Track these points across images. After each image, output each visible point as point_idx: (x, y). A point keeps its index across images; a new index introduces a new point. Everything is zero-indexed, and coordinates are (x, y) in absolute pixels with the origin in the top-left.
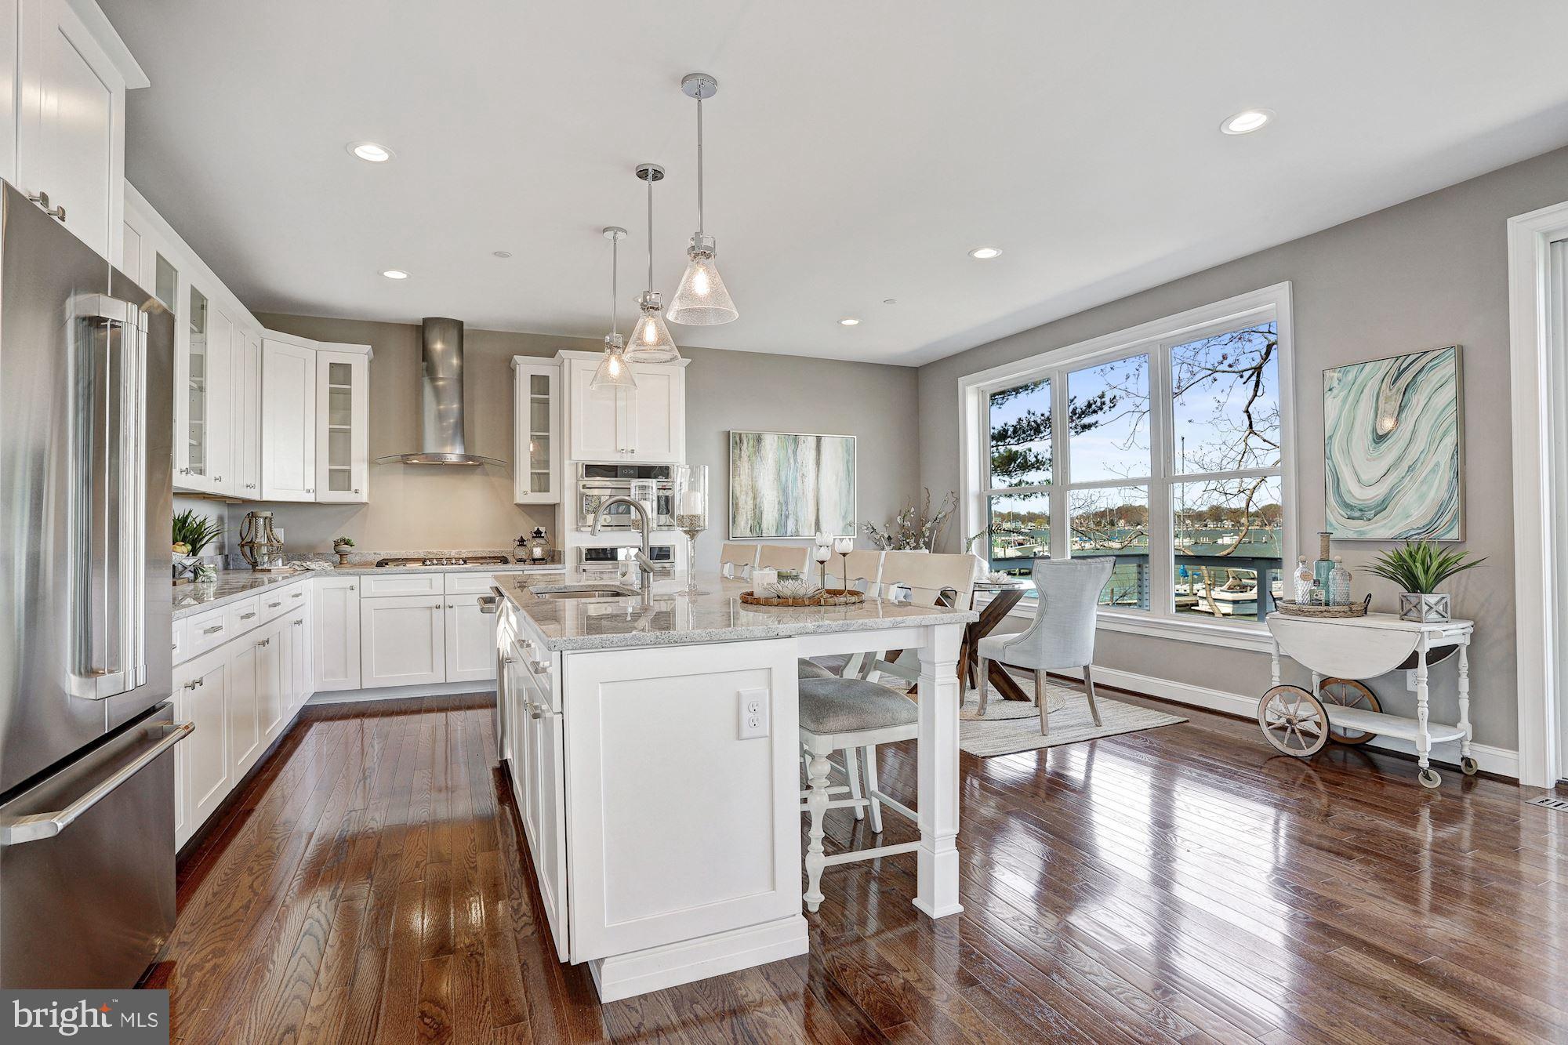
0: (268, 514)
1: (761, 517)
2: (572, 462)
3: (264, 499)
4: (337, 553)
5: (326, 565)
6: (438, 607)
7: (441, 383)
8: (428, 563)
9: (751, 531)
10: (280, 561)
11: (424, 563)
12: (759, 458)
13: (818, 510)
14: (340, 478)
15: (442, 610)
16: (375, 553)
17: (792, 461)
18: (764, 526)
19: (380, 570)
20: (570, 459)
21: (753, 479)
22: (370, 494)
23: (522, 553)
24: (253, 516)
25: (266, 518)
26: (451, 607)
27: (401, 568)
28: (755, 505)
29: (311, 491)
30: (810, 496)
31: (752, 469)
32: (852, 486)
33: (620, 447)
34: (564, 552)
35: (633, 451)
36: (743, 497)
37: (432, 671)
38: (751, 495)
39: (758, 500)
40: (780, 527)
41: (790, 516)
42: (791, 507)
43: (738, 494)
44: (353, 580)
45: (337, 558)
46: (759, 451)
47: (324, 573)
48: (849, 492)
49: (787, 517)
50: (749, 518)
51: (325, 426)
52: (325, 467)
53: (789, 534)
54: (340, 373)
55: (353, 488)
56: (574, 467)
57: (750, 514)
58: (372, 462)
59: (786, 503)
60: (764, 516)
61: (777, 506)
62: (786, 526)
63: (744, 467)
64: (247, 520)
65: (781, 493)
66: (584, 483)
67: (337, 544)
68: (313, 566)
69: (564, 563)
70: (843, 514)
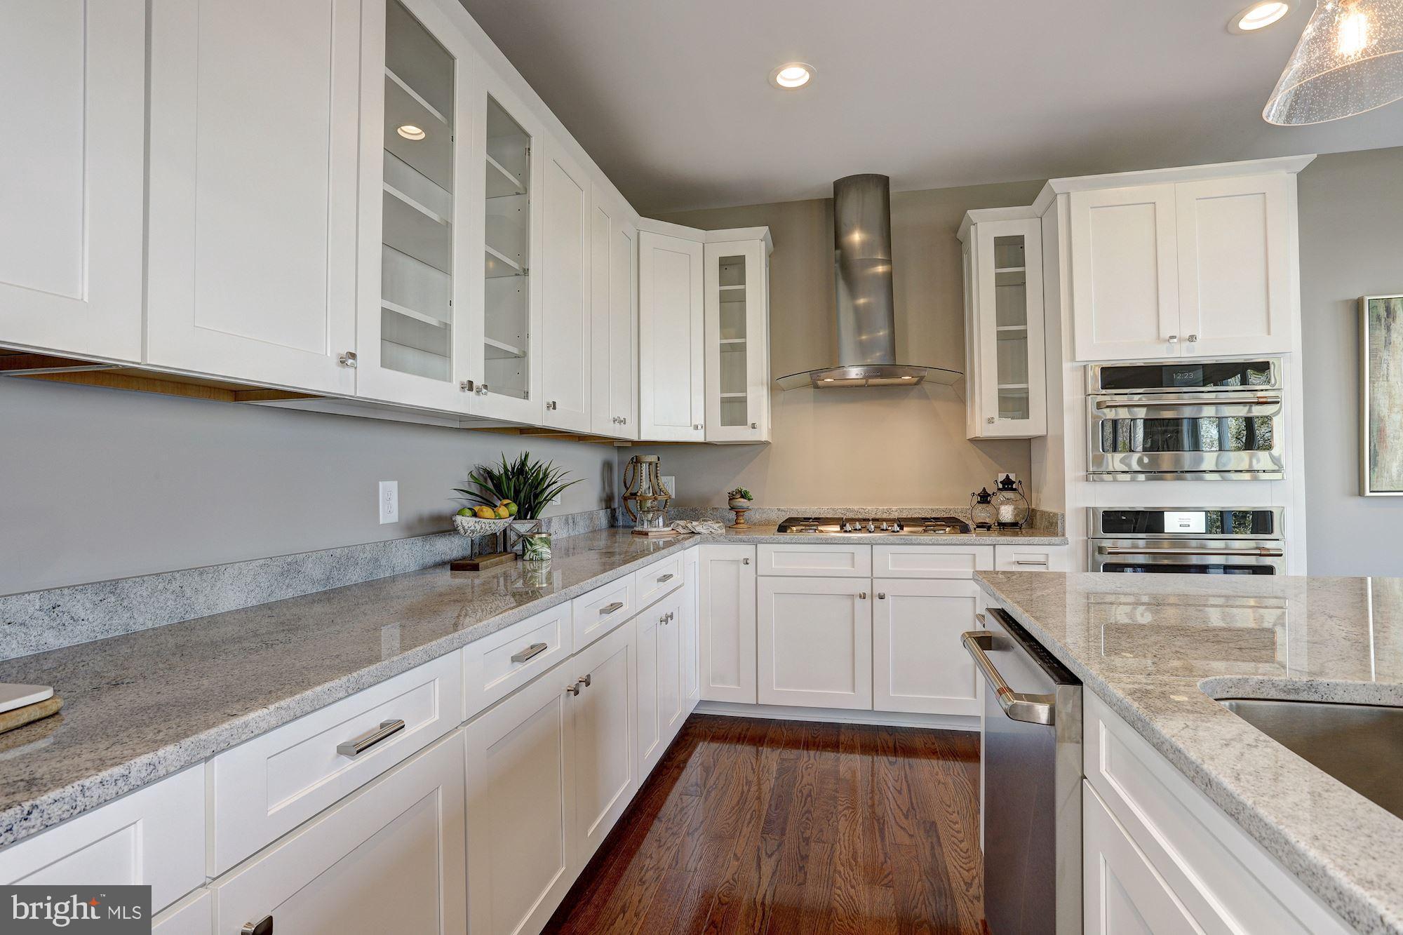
0: (653, 458)
2: (1075, 364)
3: (643, 438)
4: (732, 508)
5: (716, 526)
6: (863, 596)
8: (848, 527)
10: (661, 520)
11: (842, 527)
14: (734, 410)
15: (868, 600)
16: (779, 510)
19: (782, 536)
20: (1073, 359)
22: (773, 431)
23: (982, 514)
24: (637, 462)
25: (650, 464)
26: (882, 597)
27: (811, 535)
29: (700, 427)
33: (1165, 334)
34: (1063, 516)
35: (1192, 338)
36: (1396, 417)
37: (854, 692)
43: (1384, 412)
44: (745, 551)
45: (732, 515)
47: (713, 539)
51: (715, 340)
52: (716, 394)
54: (732, 267)
55: (750, 422)
56: (1080, 373)
58: (774, 388)
64: (631, 467)
66: (1100, 398)
67: (732, 497)
68: (699, 529)
69: (1063, 535)
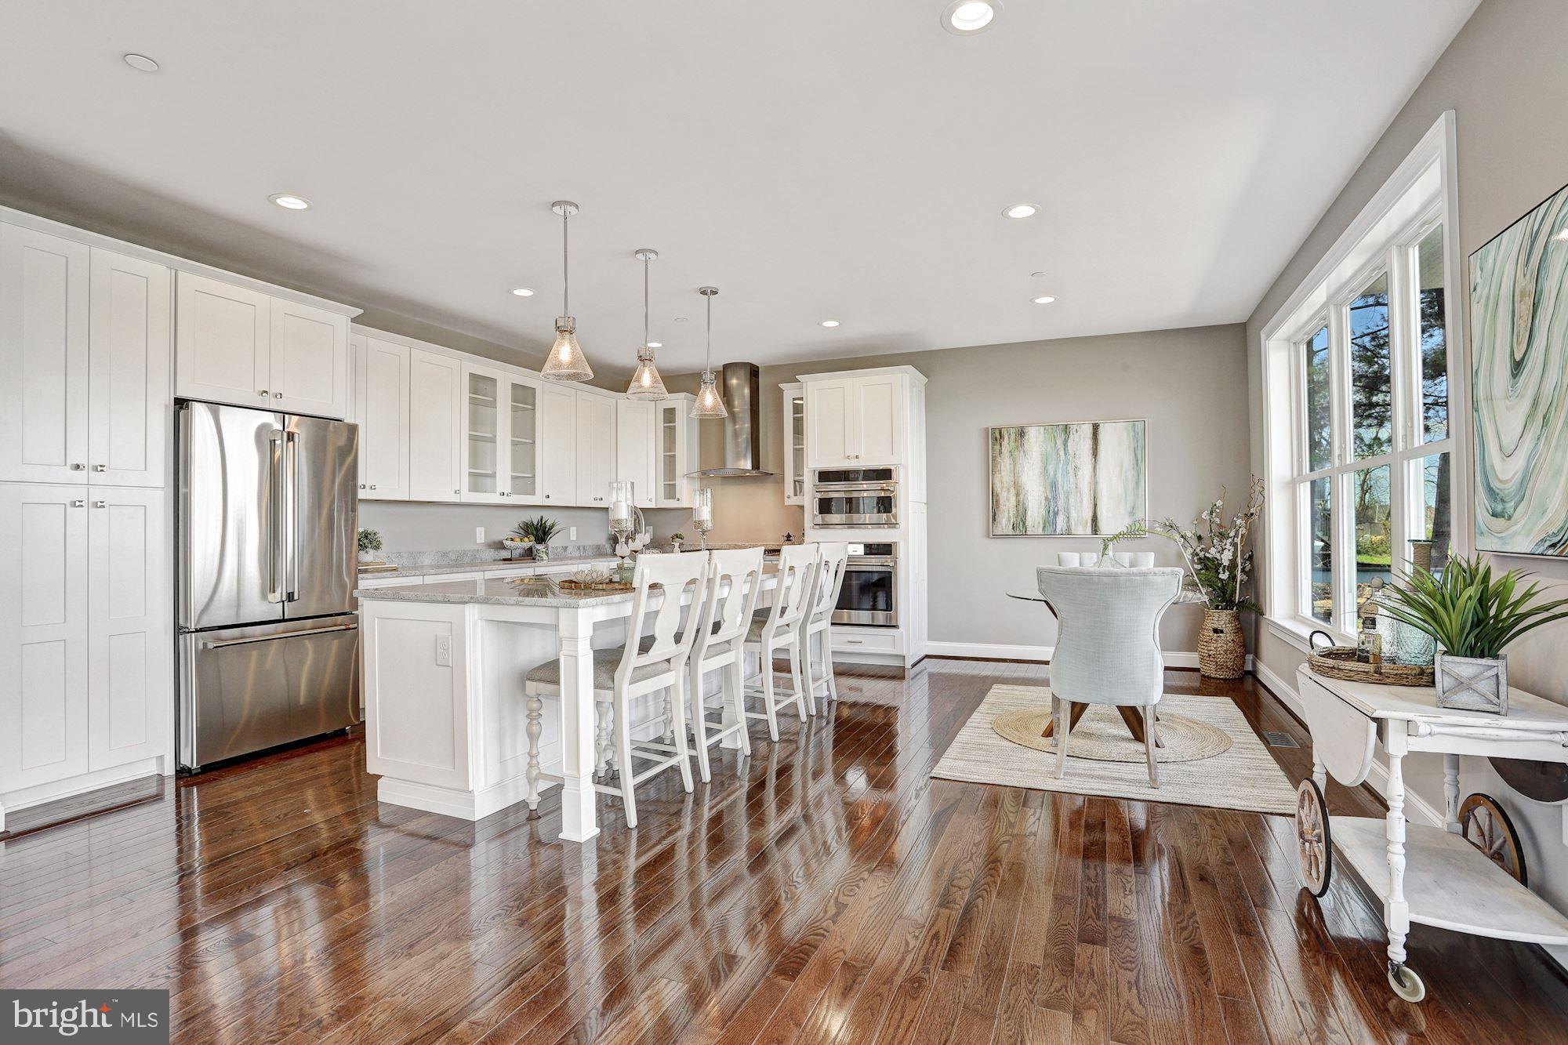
1: (1025, 515)
7: (736, 410)
9: (1013, 528)
12: (1022, 452)
13: (1095, 505)
14: (671, 491)
17: (1062, 452)
18: (1029, 523)
21: (1015, 473)
28: (1018, 502)
29: (652, 500)
30: (1086, 488)
31: (1015, 465)
32: (1142, 475)
33: (847, 454)
35: (857, 457)
36: (1005, 494)
38: (1013, 491)
39: (1022, 496)
40: (1047, 524)
41: (1060, 513)
42: (1061, 503)
43: (999, 491)
46: (1022, 445)
48: (1137, 483)
49: (1056, 514)
50: (1011, 515)
51: (661, 454)
52: (662, 482)
53: (1058, 531)
55: (678, 496)
57: (1013, 511)
59: (1055, 498)
60: (1029, 513)
61: (1043, 502)
62: (1055, 524)
63: (1005, 463)
65: (1049, 488)
66: (824, 488)
67: (672, 538)
70: (1130, 509)
